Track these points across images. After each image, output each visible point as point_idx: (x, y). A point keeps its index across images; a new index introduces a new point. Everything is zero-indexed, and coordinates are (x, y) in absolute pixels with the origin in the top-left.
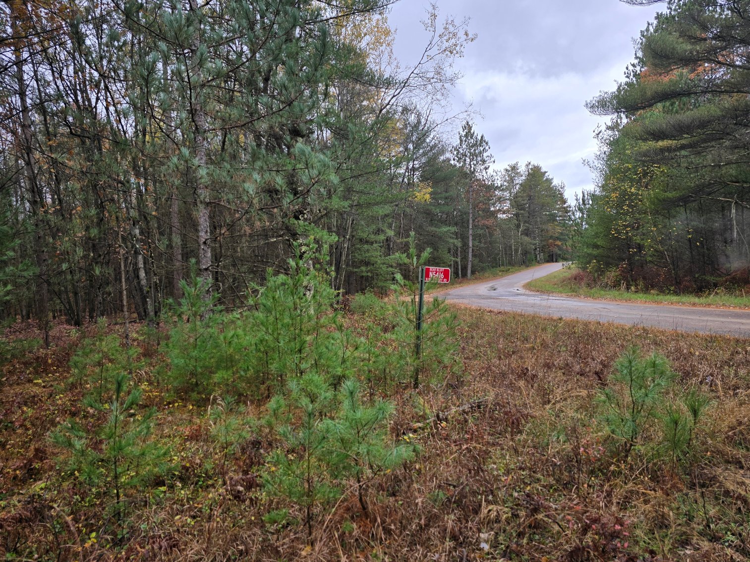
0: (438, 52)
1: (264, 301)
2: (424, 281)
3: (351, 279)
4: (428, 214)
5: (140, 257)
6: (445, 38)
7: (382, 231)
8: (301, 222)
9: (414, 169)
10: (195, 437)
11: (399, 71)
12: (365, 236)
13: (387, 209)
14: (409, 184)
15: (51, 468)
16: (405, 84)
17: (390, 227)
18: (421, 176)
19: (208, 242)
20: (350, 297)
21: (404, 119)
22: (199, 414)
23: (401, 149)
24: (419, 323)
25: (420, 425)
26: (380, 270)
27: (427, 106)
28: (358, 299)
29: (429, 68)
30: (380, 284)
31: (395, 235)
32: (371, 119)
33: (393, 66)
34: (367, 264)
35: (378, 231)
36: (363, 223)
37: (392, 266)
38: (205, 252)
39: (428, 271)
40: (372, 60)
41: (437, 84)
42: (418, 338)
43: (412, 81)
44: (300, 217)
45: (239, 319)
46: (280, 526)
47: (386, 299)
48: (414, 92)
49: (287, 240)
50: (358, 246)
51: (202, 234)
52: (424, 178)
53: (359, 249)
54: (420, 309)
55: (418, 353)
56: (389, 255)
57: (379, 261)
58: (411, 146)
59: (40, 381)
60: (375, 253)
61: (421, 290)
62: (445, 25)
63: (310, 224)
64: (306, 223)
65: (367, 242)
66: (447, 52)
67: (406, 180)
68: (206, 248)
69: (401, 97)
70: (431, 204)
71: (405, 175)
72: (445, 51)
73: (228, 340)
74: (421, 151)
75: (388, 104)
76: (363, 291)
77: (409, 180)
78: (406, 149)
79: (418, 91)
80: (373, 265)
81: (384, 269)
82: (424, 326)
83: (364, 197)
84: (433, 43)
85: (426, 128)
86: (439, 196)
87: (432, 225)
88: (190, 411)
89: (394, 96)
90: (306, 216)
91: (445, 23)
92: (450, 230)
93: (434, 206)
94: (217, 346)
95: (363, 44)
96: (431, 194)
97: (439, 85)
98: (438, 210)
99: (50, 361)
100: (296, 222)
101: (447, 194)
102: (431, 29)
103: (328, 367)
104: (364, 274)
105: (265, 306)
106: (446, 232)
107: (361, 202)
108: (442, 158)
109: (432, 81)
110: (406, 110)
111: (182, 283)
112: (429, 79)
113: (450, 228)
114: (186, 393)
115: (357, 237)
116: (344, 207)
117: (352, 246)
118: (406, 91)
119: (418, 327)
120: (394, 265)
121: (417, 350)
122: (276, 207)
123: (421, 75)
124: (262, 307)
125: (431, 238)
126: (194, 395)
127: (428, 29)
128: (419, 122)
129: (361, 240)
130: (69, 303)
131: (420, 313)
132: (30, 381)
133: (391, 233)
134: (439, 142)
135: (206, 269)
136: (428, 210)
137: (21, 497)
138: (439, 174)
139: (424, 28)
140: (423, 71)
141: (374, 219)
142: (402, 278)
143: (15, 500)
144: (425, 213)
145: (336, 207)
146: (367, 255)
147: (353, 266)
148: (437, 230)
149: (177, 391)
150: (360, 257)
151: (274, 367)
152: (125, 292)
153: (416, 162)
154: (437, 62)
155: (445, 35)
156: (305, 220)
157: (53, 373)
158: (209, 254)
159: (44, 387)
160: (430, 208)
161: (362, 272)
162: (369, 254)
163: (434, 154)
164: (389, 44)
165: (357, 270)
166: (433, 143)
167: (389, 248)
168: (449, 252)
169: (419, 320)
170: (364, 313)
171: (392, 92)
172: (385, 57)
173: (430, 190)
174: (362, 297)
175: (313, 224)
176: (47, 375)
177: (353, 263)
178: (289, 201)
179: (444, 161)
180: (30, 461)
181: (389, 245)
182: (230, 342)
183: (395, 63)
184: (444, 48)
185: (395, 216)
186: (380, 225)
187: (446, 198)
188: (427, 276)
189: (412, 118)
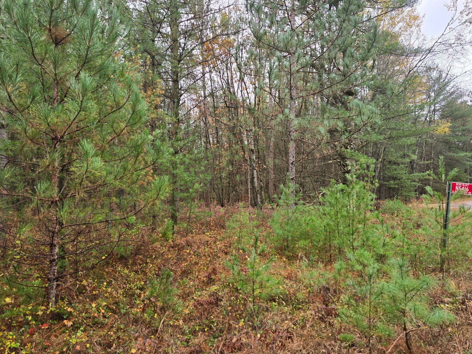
0: (459, 24)
1: (330, 200)
2: (451, 193)
3: (382, 189)
4: (447, 143)
5: (255, 171)
6: (466, 13)
7: (408, 156)
8: (349, 150)
9: (435, 111)
10: (289, 277)
11: (425, 42)
12: (393, 159)
13: (413, 140)
14: (430, 121)
15: (220, 280)
16: (430, 51)
17: (414, 152)
18: (441, 115)
19: (294, 163)
20: (381, 202)
21: (427, 76)
22: (290, 264)
23: (424, 97)
24: (446, 224)
25: (451, 300)
26: (405, 184)
27: (448, 64)
28: (388, 203)
29: (451, 37)
30: (404, 194)
31: (418, 159)
32: (401, 79)
33: (420, 40)
34: (394, 179)
35: (404, 156)
36: (392, 150)
37: (414, 181)
38: (292, 169)
39: (454, 185)
40: (403, 38)
41: (457, 47)
42: (445, 235)
43: (436, 48)
44: (348, 147)
45: (313, 210)
46: (347, 344)
47: (410, 205)
48: (437, 55)
49: (339, 162)
50: (388, 166)
51: (291, 158)
52: (443, 117)
53: (389, 168)
54: (447, 214)
55: (444, 246)
56: (413, 173)
57: (404, 177)
58: (433, 94)
59: (208, 234)
60: (402, 172)
61: (448, 200)
62: (465, 4)
63: (355, 151)
64: (353, 151)
65: (395, 163)
66: (467, 23)
67: (428, 119)
68: (292, 167)
69: (427, 60)
70: (450, 136)
71: (427, 115)
72: (465, 22)
73: (307, 222)
74: (442, 97)
75: (416, 66)
76: (391, 197)
77: (431, 118)
78: (429, 97)
79: (441, 54)
80: (399, 180)
81: (409, 183)
82: (450, 226)
83: (395, 132)
84: (455, 19)
85: (446, 81)
86: (457, 129)
87: (450, 151)
88: (284, 262)
89: (421, 60)
90: (352, 146)
91: (465, 2)
92: (466, 155)
93: (452, 136)
94: (300, 225)
95: (397, 29)
96: (450, 127)
97: (459, 48)
98: (456, 140)
99: (212, 224)
100: (346, 150)
101: (464, 128)
102: (453, 9)
103: (374, 247)
104: (392, 186)
105: (330, 203)
106: (464, 156)
107: (393, 135)
108: (459, 101)
109: (453, 45)
110: (429, 69)
111: (282, 186)
112: (451, 45)
113: (467, 154)
114: (281, 250)
115: (388, 160)
116: (380, 140)
117: (383, 166)
118: (431, 55)
119: (445, 227)
120: (417, 180)
121: (444, 243)
122: (337, 141)
123: (444, 43)
124: (328, 203)
125: (449, 160)
126: (287, 253)
127: (450, 9)
128: (440, 76)
129: (390, 162)
130: (219, 194)
131: (446, 217)
132: (204, 233)
133: (415, 157)
134: (458, 89)
135: (292, 179)
136: (447, 140)
137: (206, 292)
138: (457, 112)
139: (447, 9)
140: (445, 39)
141: (402, 147)
142: (431, 189)
143: (204, 292)
144: (444, 142)
145: (375, 139)
146: (395, 172)
147: (384, 180)
148: (455, 155)
149: (277, 249)
150: (389, 174)
151: (336, 242)
152: (249, 190)
153: (437, 105)
154: (457, 32)
155: (466, 11)
156: (352, 149)
157: (214, 230)
158: (294, 170)
159: (210, 237)
160: (448, 138)
161: (391, 184)
162: (397, 172)
163: (452, 98)
164: (418, 26)
165: (387, 183)
166: (452, 90)
167: (412, 168)
168: (466, 172)
169: (446, 222)
170: (393, 214)
171: (418, 58)
172: (414, 35)
173: (449, 124)
174: (391, 202)
175: (357, 152)
176: (211, 231)
177: (383, 178)
178: (346, 137)
179: (462, 103)
180: (210, 274)
181: (412, 166)
182: (308, 224)
183: (422, 38)
184: (465, 20)
185: (419, 145)
186: (406, 152)
187: (464, 130)
188: (454, 189)
189: (435, 74)
